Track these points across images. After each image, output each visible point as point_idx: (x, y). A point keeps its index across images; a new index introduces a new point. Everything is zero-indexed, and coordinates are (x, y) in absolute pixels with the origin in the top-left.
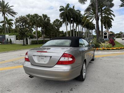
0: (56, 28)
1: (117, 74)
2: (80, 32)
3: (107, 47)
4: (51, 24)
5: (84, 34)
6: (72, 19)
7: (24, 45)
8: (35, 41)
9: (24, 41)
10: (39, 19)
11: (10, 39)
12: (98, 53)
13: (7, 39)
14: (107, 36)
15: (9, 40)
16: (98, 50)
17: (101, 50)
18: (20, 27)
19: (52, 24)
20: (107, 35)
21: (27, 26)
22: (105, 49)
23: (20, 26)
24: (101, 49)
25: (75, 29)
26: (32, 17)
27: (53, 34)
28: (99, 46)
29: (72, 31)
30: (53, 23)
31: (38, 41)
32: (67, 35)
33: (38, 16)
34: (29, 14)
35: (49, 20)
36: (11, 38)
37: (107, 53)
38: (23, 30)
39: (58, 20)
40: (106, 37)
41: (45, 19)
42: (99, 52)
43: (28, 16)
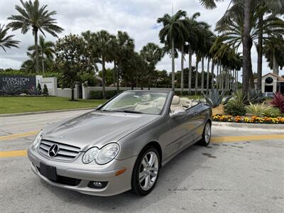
0: (149, 63)
1: (275, 198)
2: (206, 74)
3: (265, 116)
4: (137, 53)
5: (215, 80)
6: (187, 43)
7: (73, 99)
8: (97, 92)
9: (73, 91)
10: (109, 41)
11: (45, 86)
12: (239, 129)
13: (39, 84)
14: (272, 87)
15: (43, 88)
16: (239, 121)
17: (249, 122)
18: (65, 59)
19: (139, 53)
20: (274, 84)
21: (81, 58)
22: (258, 120)
23: (67, 58)
24: (247, 119)
25: (193, 68)
26: (94, 37)
27: (140, 76)
28: (243, 113)
29: (186, 71)
30: (141, 51)
31: (105, 92)
32: (174, 82)
33: (108, 34)
34: (88, 32)
35: (131, 45)
36: (47, 84)
37: (264, 130)
38: (72, 66)
39: (153, 44)
40: (269, 89)
41: (122, 44)
42: (240, 126)
43: (87, 35)
